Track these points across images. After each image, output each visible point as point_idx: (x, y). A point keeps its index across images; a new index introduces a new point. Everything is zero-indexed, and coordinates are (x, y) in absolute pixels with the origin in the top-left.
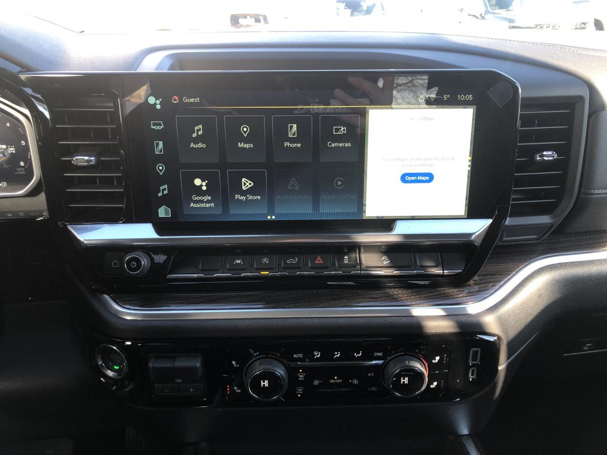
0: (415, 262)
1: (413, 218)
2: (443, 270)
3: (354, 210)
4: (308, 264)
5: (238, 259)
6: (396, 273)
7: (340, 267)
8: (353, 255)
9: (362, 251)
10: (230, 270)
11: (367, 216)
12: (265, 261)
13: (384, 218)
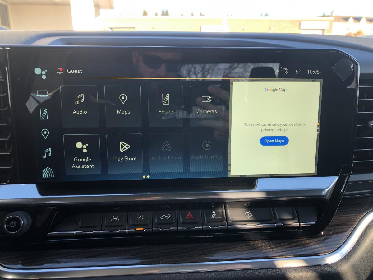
0: (275, 216)
1: (271, 176)
2: (299, 223)
3: (221, 169)
4: (180, 220)
5: (115, 216)
6: (259, 226)
7: (208, 222)
8: (220, 211)
9: (228, 206)
10: (107, 227)
11: (231, 174)
12: (140, 217)
13: (246, 176)
